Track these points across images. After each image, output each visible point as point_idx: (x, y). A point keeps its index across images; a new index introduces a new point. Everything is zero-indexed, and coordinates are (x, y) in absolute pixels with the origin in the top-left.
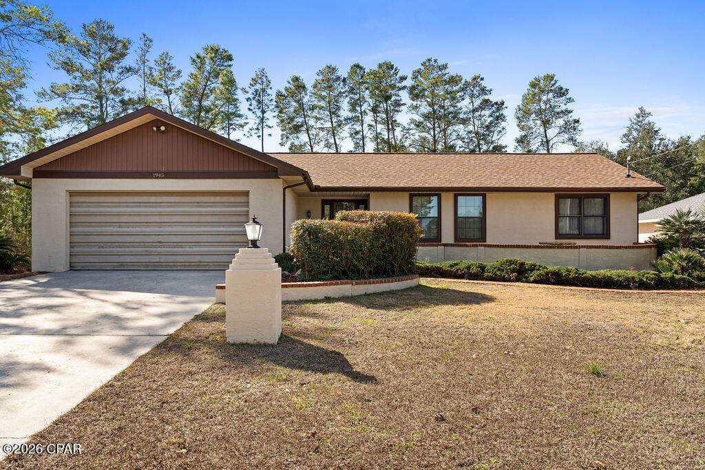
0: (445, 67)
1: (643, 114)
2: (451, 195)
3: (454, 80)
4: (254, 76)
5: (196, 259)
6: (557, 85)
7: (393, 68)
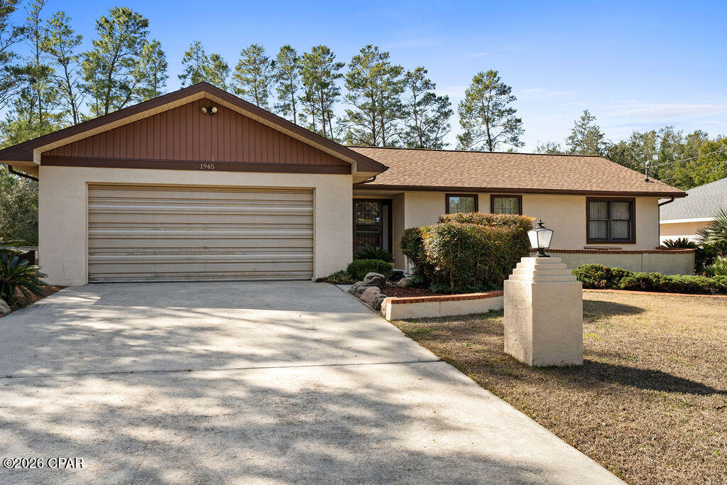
0: (386, 56)
1: (587, 117)
2: (488, 196)
3: (396, 71)
4: (188, 51)
5: (250, 267)
6: (500, 82)
7: (328, 53)
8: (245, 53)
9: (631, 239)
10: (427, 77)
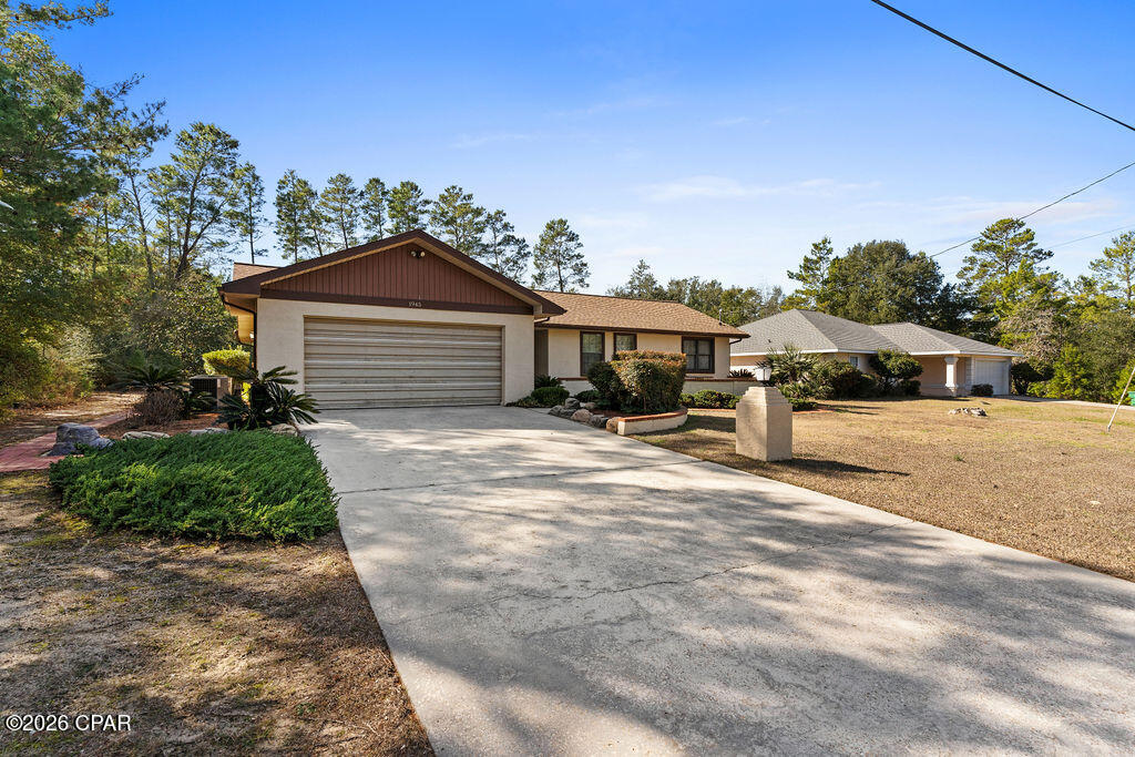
0: (470, 197)
1: (642, 266)
3: (478, 212)
6: (569, 231)
7: (416, 189)
8: (331, 181)
9: (711, 370)
10: (505, 220)
